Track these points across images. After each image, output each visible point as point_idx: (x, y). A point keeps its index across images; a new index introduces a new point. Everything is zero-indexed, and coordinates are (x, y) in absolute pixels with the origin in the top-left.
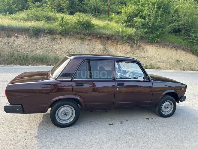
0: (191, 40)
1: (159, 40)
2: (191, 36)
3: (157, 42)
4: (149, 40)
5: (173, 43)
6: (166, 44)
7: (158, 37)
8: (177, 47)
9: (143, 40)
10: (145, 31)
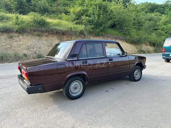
0: (125, 32)
1: (103, 33)
2: (124, 29)
3: (102, 35)
4: (96, 34)
5: (112, 35)
6: (108, 36)
7: (102, 31)
8: (116, 38)
9: (91, 34)
10: (92, 27)
